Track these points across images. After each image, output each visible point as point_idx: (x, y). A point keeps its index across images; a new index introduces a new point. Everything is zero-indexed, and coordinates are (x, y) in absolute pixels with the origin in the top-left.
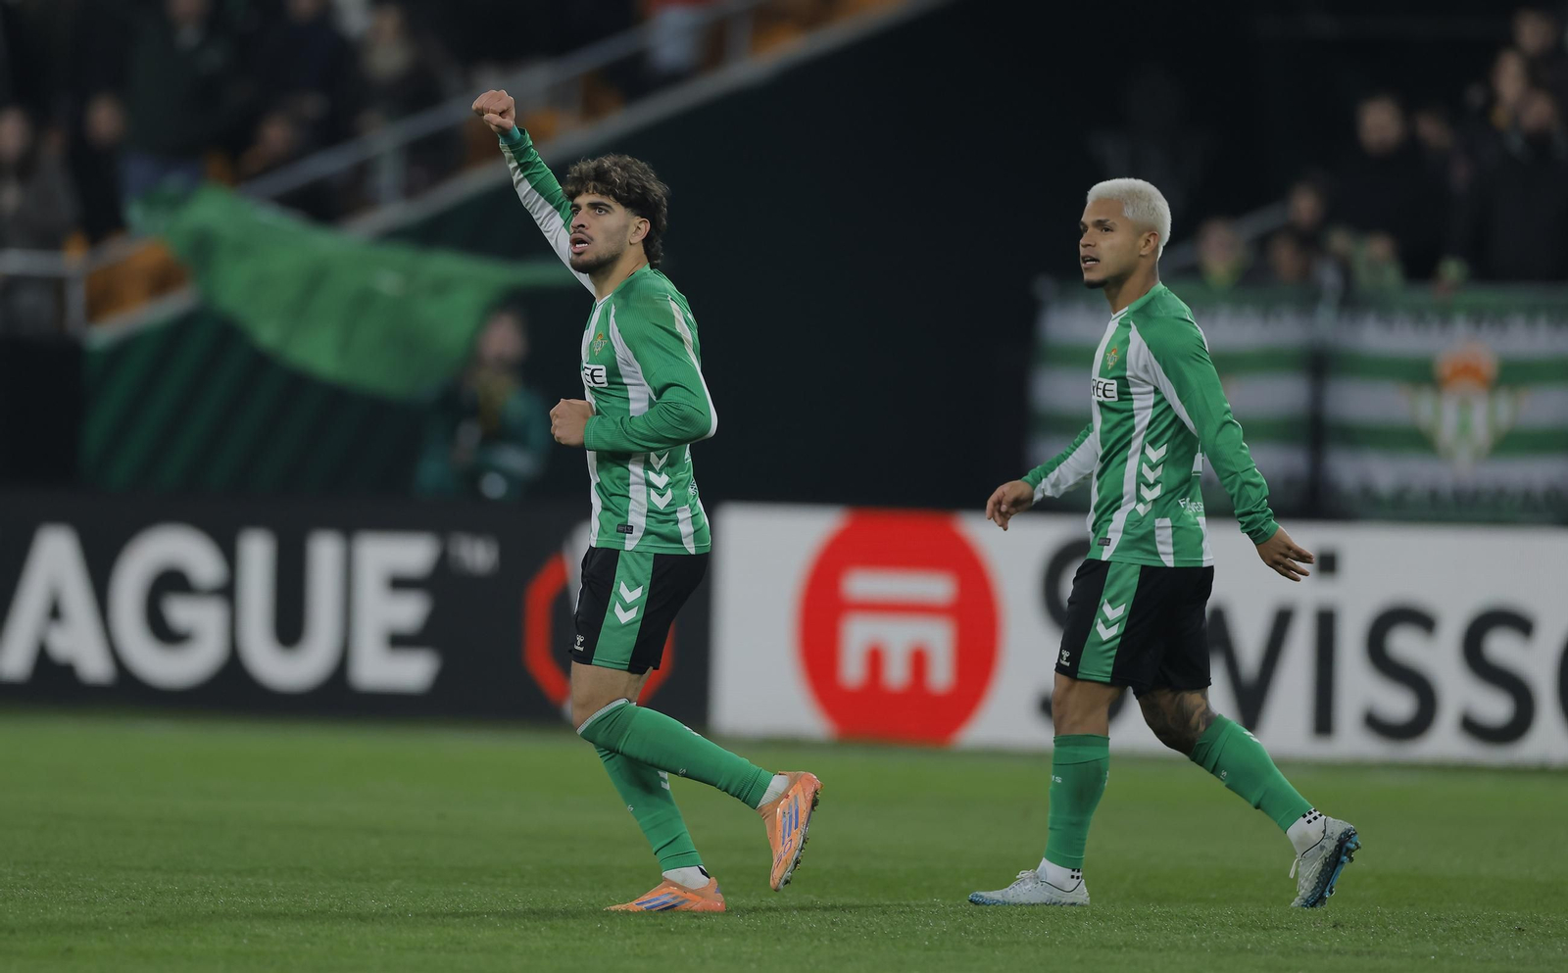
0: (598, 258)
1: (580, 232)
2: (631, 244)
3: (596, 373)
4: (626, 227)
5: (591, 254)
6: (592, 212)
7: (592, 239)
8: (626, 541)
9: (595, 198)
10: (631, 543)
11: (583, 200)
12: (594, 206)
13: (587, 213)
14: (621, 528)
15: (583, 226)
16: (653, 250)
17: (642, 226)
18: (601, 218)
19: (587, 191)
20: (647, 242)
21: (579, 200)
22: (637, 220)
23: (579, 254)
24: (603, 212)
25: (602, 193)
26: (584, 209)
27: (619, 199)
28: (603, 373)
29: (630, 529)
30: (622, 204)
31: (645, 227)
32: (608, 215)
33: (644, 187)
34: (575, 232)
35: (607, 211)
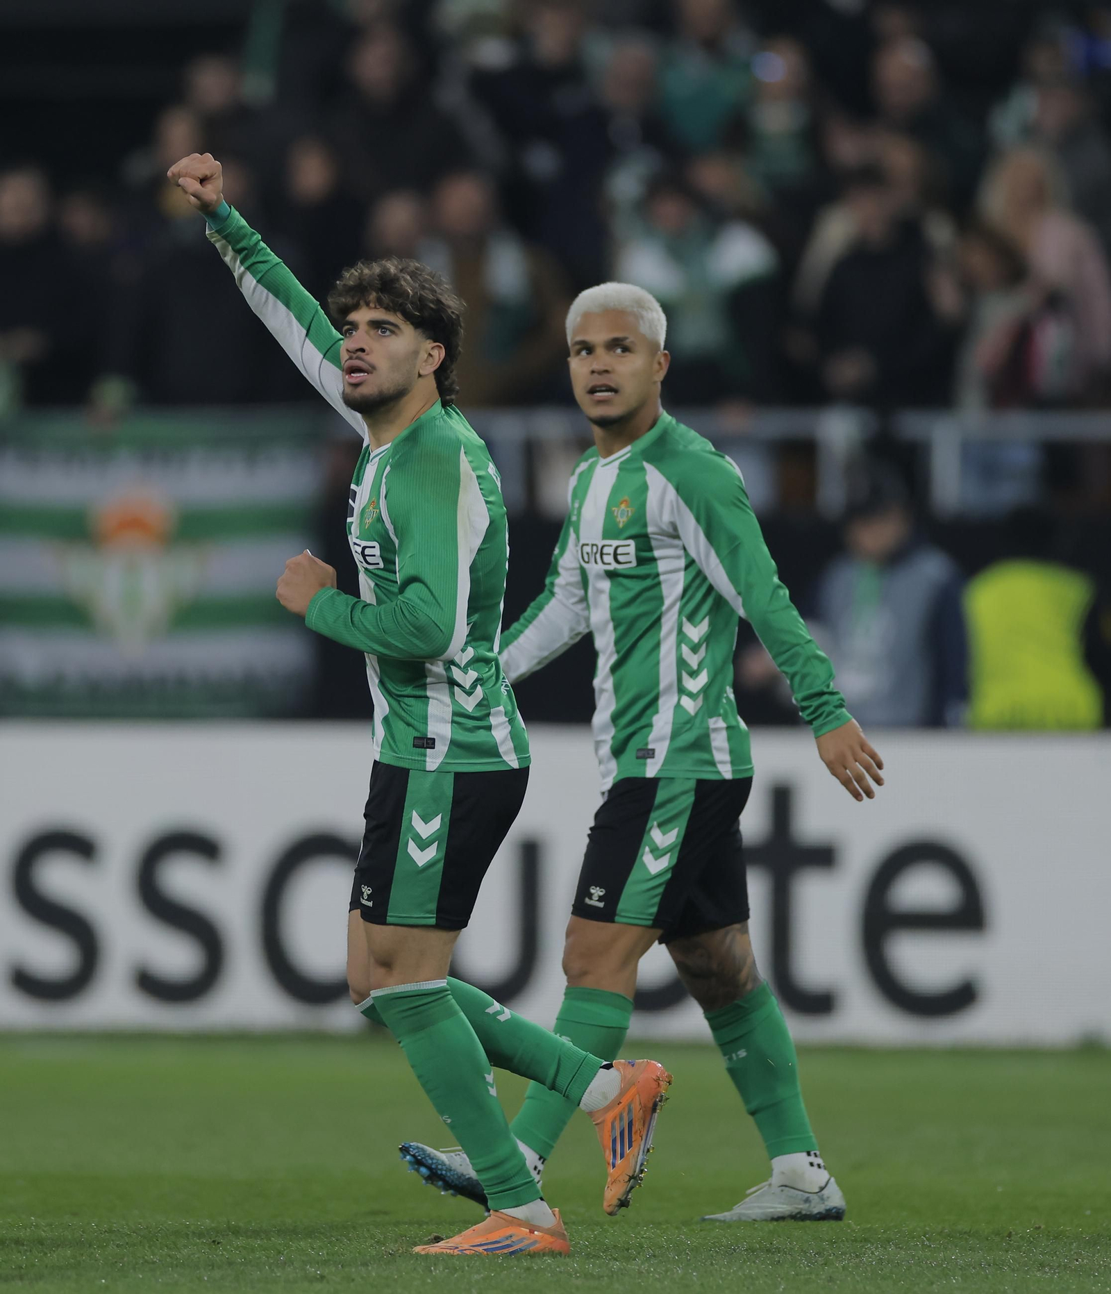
0: (381, 393)
1: (358, 358)
2: (420, 376)
3: (367, 552)
4: (416, 353)
5: (371, 387)
6: (372, 332)
7: (374, 368)
8: (428, 759)
9: (379, 314)
10: (434, 760)
11: (362, 316)
12: (376, 325)
13: (367, 333)
14: (419, 743)
15: (363, 350)
16: (446, 383)
17: (435, 353)
18: (386, 341)
19: (367, 304)
20: (441, 374)
21: (354, 316)
22: (429, 344)
23: (356, 385)
24: (388, 333)
25: (387, 309)
26: (363, 328)
27: (408, 317)
28: (377, 551)
29: (431, 743)
30: (412, 323)
31: (439, 354)
32: (394, 336)
33: (439, 302)
34: (351, 358)
35: (393, 332)
